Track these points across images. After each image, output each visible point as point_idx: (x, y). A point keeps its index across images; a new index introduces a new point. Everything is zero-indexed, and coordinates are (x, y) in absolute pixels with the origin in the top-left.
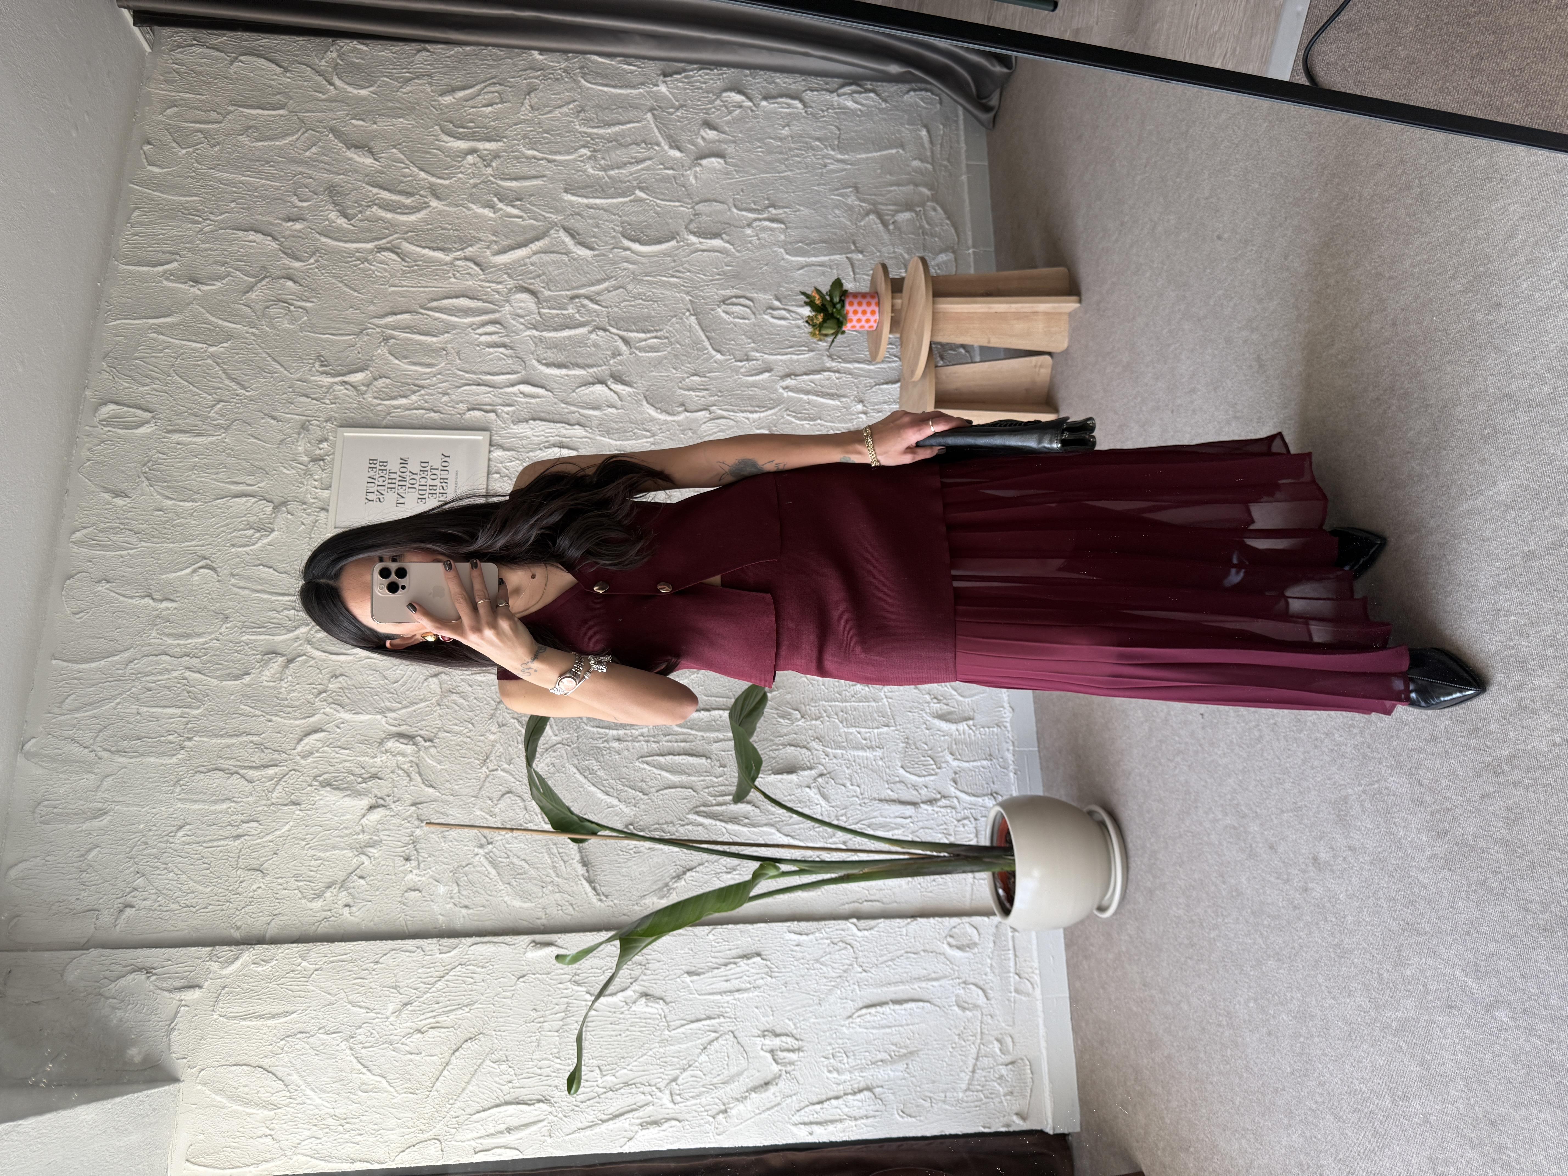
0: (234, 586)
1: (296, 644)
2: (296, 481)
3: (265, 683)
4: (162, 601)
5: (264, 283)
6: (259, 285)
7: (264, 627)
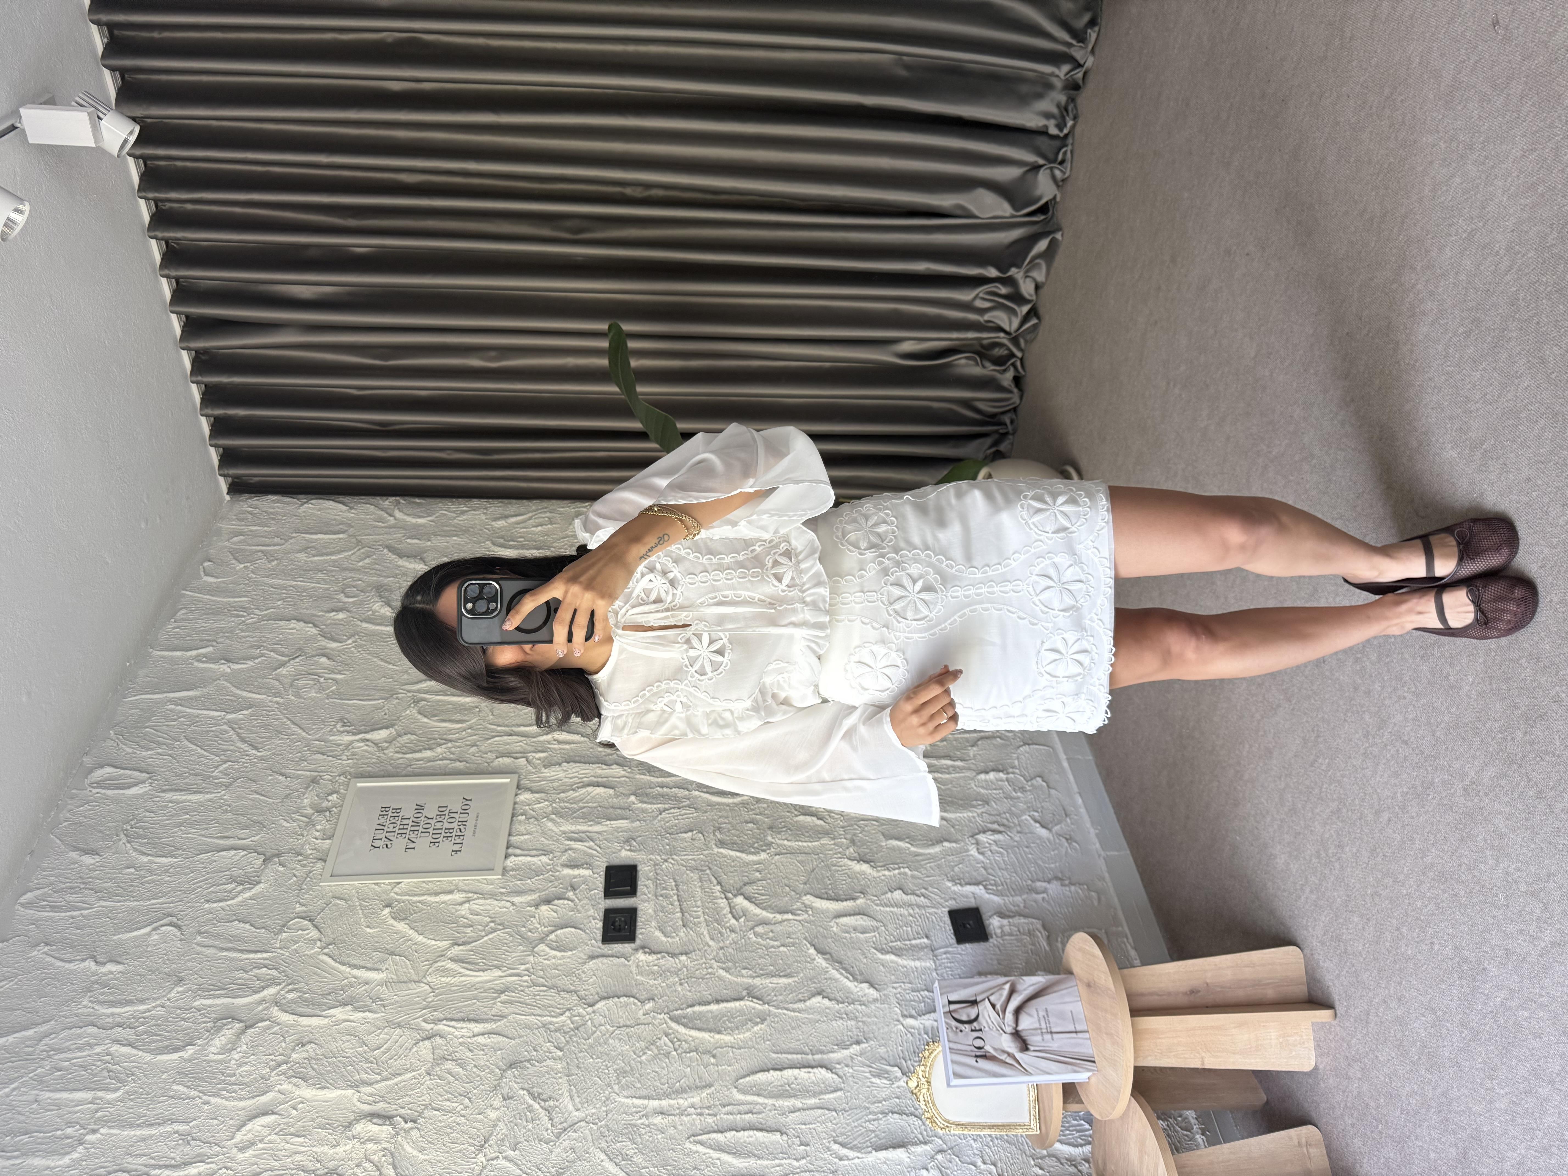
0: (198, 944)
1: (261, 1008)
2: (296, 833)
3: (212, 1057)
4: (105, 964)
5: (297, 660)
6: (291, 662)
7: (225, 989)
